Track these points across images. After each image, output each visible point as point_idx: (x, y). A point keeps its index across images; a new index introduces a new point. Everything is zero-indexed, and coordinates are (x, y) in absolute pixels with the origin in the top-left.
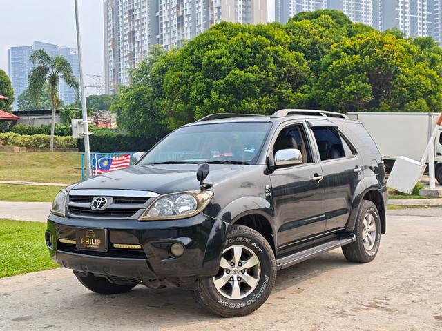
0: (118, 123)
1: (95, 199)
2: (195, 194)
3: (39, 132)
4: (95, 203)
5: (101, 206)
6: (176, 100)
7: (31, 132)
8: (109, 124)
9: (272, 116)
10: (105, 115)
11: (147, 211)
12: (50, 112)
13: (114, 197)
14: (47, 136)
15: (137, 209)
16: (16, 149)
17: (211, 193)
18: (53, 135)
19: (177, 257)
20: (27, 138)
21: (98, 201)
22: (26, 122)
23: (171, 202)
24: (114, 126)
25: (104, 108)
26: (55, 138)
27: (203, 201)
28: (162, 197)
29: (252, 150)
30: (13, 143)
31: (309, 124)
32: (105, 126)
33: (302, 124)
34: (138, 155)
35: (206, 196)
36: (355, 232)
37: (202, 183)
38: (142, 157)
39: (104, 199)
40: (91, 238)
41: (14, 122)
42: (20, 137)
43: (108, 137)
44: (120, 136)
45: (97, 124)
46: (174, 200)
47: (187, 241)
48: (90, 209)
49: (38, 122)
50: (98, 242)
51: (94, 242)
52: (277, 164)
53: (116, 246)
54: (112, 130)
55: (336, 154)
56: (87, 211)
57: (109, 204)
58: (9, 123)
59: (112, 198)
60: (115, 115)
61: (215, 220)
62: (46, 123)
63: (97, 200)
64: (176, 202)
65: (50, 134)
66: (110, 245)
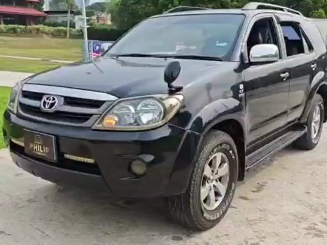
0: (112, 21)
1: (44, 98)
2: (161, 99)
3: (60, 25)
4: (45, 103)
5: (50, 107)
6: (148, 4)
7: (55, 25)
8: (106, 22)
9: (243, 8)
10: (103, 15)
11: (102, 118)
12: (66, 12)
13: (66, 98)
14: (65, 28)
15: (91, 115)
16: (45, 36)
17: (181, 97)
18: (68, 28)
19: (137, 176)
20: (52, 29)
21: (47, 101)
22: (52, 18)
23: (132, 108)
24: (109, 23)
25: (103, 10)
26: (70, 30)
27: (172, 107)
28: (120, 102)
29: (225, 44)
30: (43, 32)
31: (277, 18)
32: (102, 23)
33: (271, 18)
34: (106, 45)
35: (174, 101)
36: (306, 124)
37: (170, 86)
38: (110, 48)
39: (54, 99)
40: (40, 145)
41: (45, 18)
42: (47, 28)
43: (105, 30)
44: (112, 30)
45: (98, 21)
46: (135, 106)
47: (149, 158)
48: (39, 108)
49: (60, 19)
50: (46, 149)
51: (42, 149)
52: (252, 60)
53: (67, 156)
54: (107, 25)
55: (295, 50)
56: (37, 111)
57: (60, 106)
58: (42, 18)
59: (63, 98)
60: (109, 16)
61: (184, 131)
62: (65, 19)
63: (47, 99)
64: (139, 108)
65: (66, 26)
66: (60, 155)
